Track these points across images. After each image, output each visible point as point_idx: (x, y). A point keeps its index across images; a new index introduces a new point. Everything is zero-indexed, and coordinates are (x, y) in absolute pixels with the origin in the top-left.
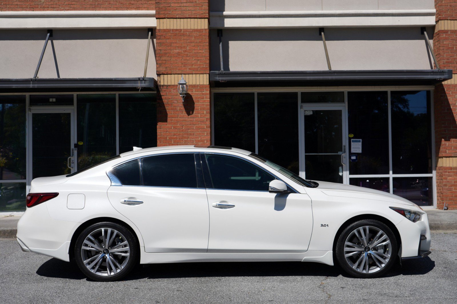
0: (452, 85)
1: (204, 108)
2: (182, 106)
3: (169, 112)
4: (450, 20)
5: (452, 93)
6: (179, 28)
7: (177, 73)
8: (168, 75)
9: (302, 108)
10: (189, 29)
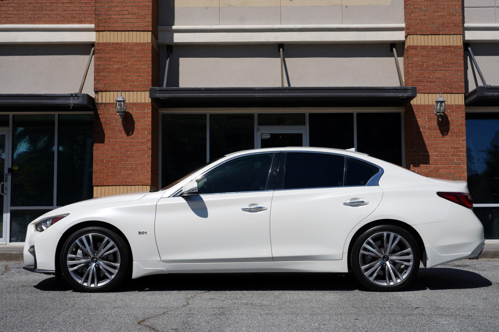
0: (422, 105)
1: (145, 128)
2: (120, 125)
3: (106, 132)
4: (419, 35)
5: (422, 114)
6: (119, 41)
7: (117, 90)
8: (107, 92)
9: (259, 131)
10: (131, 43)
